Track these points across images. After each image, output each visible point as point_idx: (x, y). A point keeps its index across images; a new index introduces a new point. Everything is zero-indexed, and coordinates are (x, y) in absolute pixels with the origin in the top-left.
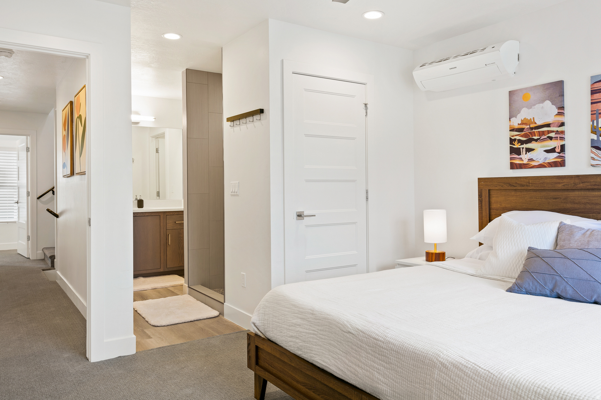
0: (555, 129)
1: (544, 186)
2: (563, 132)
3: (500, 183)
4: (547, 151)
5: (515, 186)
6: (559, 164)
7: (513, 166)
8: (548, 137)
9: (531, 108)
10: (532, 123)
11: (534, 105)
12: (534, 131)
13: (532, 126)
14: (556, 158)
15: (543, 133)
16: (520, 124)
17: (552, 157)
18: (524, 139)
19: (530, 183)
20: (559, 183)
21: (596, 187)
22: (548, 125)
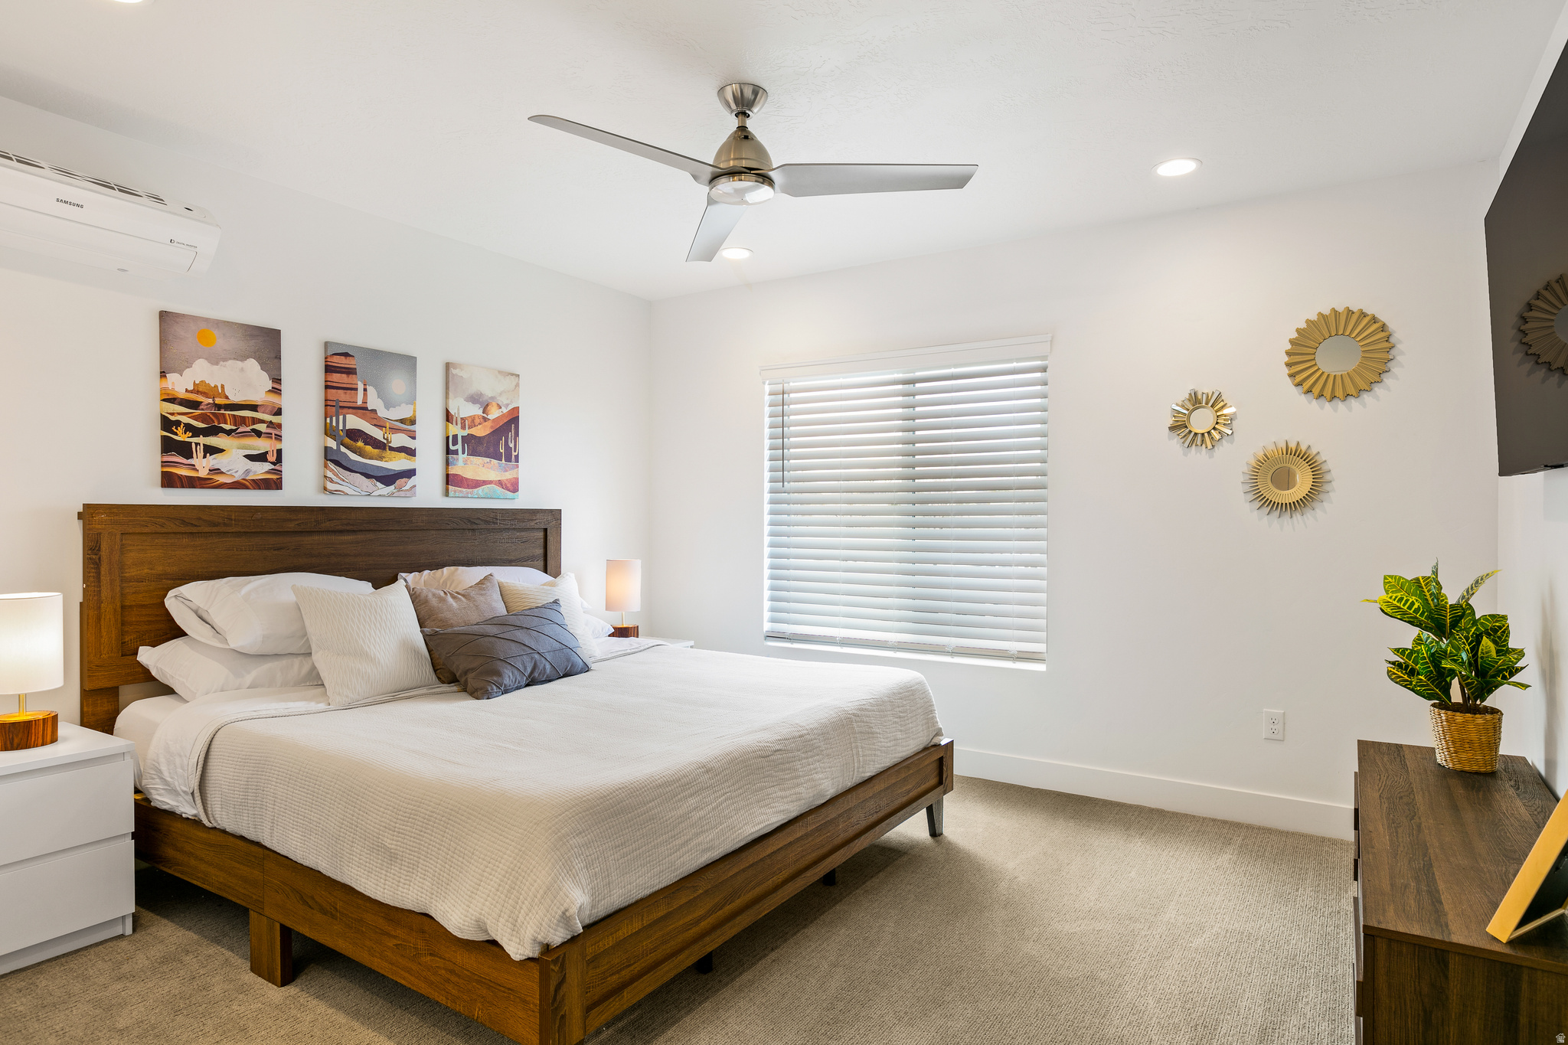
0: (268, 417)
1: (262, 526)
2: (279, 426)
3: (159, 518)
4: (251, 458)
5: (196, 526)
6: (273, 485)
7: (169, 481)
8: (254, 430)
9: (217, 364)
10: (219, 395)
11: (225, 360)
12: (222, 412)
13: (218, 401)
14: (267, 472)
15: (243, 420)
16: (191, 392)
17: (260, 470)
18: (201, 425)
19: (232, 520)
20: (291, 520)
21: (348, 528)
22: (254, 408)
